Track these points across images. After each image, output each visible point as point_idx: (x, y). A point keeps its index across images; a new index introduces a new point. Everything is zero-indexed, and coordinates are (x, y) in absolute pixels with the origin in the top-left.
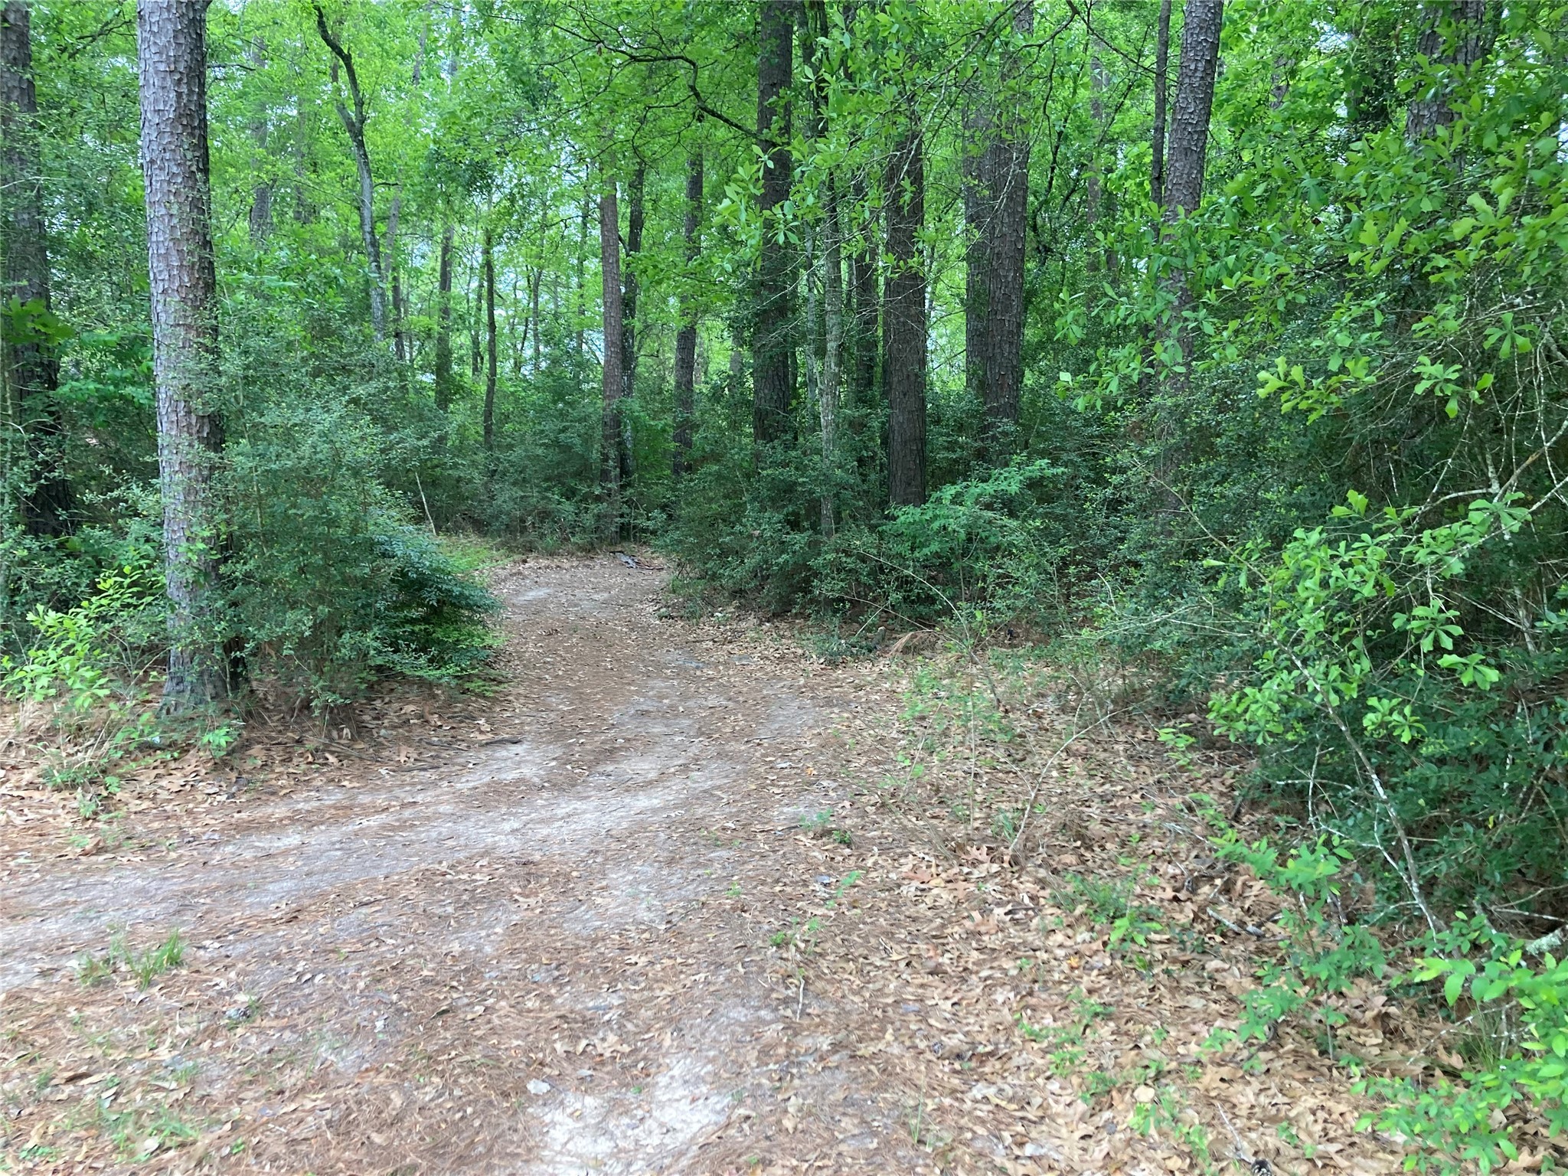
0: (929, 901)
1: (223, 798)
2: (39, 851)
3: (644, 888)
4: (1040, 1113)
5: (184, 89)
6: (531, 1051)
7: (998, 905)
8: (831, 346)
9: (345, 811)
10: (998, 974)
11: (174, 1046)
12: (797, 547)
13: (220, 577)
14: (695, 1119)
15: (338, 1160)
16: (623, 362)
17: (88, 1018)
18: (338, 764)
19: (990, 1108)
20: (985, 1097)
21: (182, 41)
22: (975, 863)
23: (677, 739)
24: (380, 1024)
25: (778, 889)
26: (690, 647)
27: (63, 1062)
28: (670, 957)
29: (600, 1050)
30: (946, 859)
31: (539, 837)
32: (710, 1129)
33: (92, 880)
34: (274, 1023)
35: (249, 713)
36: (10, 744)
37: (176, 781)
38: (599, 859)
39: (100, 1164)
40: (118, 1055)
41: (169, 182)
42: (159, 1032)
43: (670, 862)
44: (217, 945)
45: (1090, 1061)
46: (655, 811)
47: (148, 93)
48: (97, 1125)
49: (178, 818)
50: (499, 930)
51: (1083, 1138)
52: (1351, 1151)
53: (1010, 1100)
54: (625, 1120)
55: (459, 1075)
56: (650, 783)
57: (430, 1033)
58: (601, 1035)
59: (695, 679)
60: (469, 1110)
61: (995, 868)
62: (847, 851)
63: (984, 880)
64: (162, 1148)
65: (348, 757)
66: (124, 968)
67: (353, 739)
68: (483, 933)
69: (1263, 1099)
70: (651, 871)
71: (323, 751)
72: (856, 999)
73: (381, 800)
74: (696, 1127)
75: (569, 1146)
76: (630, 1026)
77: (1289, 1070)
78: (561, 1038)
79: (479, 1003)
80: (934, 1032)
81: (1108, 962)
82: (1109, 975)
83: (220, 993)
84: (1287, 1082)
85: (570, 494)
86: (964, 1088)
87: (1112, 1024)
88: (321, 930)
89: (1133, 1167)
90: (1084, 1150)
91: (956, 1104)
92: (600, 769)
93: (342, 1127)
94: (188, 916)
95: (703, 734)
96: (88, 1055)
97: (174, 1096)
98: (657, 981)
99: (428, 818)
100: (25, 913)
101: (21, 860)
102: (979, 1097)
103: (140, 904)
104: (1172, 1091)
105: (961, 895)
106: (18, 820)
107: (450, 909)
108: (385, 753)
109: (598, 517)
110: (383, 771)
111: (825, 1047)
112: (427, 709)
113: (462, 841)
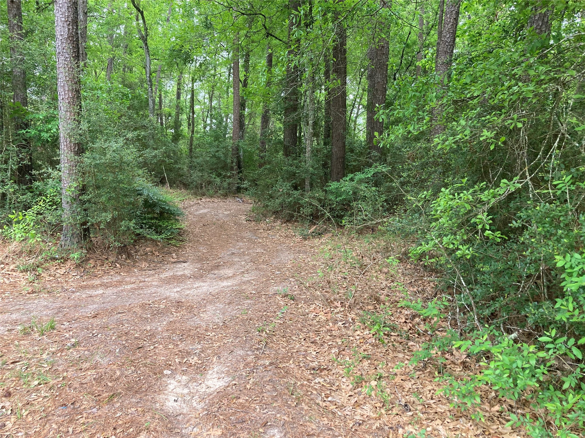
0: (317, 319)
1: (78, 277)
2: (13, 292)
3: (218, 312)
4: (337, 388)
5: (71, 27)
6: (167, 361)
7: (340, 321)
8: (311, 122)
9: (120, 283)
10: (334, 344)
11: (48, 354)
12: (295, 196)
13: (80, 200)
14: (218, 384)
15: (96, 390)
16: (240, 127)
17: (21, 345)
18: (120, 267)
19: (320, 385)
20: (319, 382)
21: (70, 10)
22: (336, 307)
23: (243, 263)
24: (117, 350)
25: (265, 313)
26: (255, 232)
27: (11, 358)
28: (221, 334)
29: (191, 362)
30: (326, 306)
31: (186, 294)
32: (222, 388)
33: (30, 302)
34: (82, 349)
35: (90, 248)
36: (7, 256)
37: (62, 271)
38: (205, 302)
39: (18, 388)
40: (29, 356)
41: (65, 60)
42: (44, 350)
43: (229, 304)
44: (68, 324)
45: (358, 372)
46: (228, 287)
47: (58, 28)
48: (19, 378)
49: (62, 283)
50: (164, 323)
51: (350, 396)
52: (438, 403)
53: (328, 384)
54: (195, 384)
55: (141, 367)
56: (229, 277)
57: (134, 354)
58: (192, 357)
59: (254, 243)
60: (142, 378)
61: (342, 309)
62: (293, 302)
63: (338, 313)
64: (39, 384)
65: (124, 265)
66: (36, 329)
67: (126, 259)
68: (159, 324)
69: (414, 386)
70: (222, 306)
71: (115, 262)
72: (284, 350)
73: (133, 280)
74: (217, 387)
75: (174, 390)
76: (203, 355)
77: (426, 378)
78: (178, 358)
79: (152, 346)
80: (308, 361)
81: (374, 341)
82: (373, 346)
83: (66, 338)
84: (424, 381)
85: (219, 175)
86: (313, 379)
87: (369, 361)
88: (104, 321)
89: (364, 406)
90: (349, 400)
91: (308, 384)
92: (212, 272)
93: (99, 380)
94: (60, 315)
95: (252, 261)
96: (19, 356)
97: (45, 369)
98: (215, 341)
99: (148, 286)
100: (5, 311)
101: (7, 295)
102: (317, 382)
103: (45, 310)
104: (384, 383)
105: (329, 318)
106: (7, 282)
107: (149, 316)
108: (137, 264)
109: (229, 184)
110: (136, 270)
111: (267, 364)
112: (154, 249)
113: (159, 294)
